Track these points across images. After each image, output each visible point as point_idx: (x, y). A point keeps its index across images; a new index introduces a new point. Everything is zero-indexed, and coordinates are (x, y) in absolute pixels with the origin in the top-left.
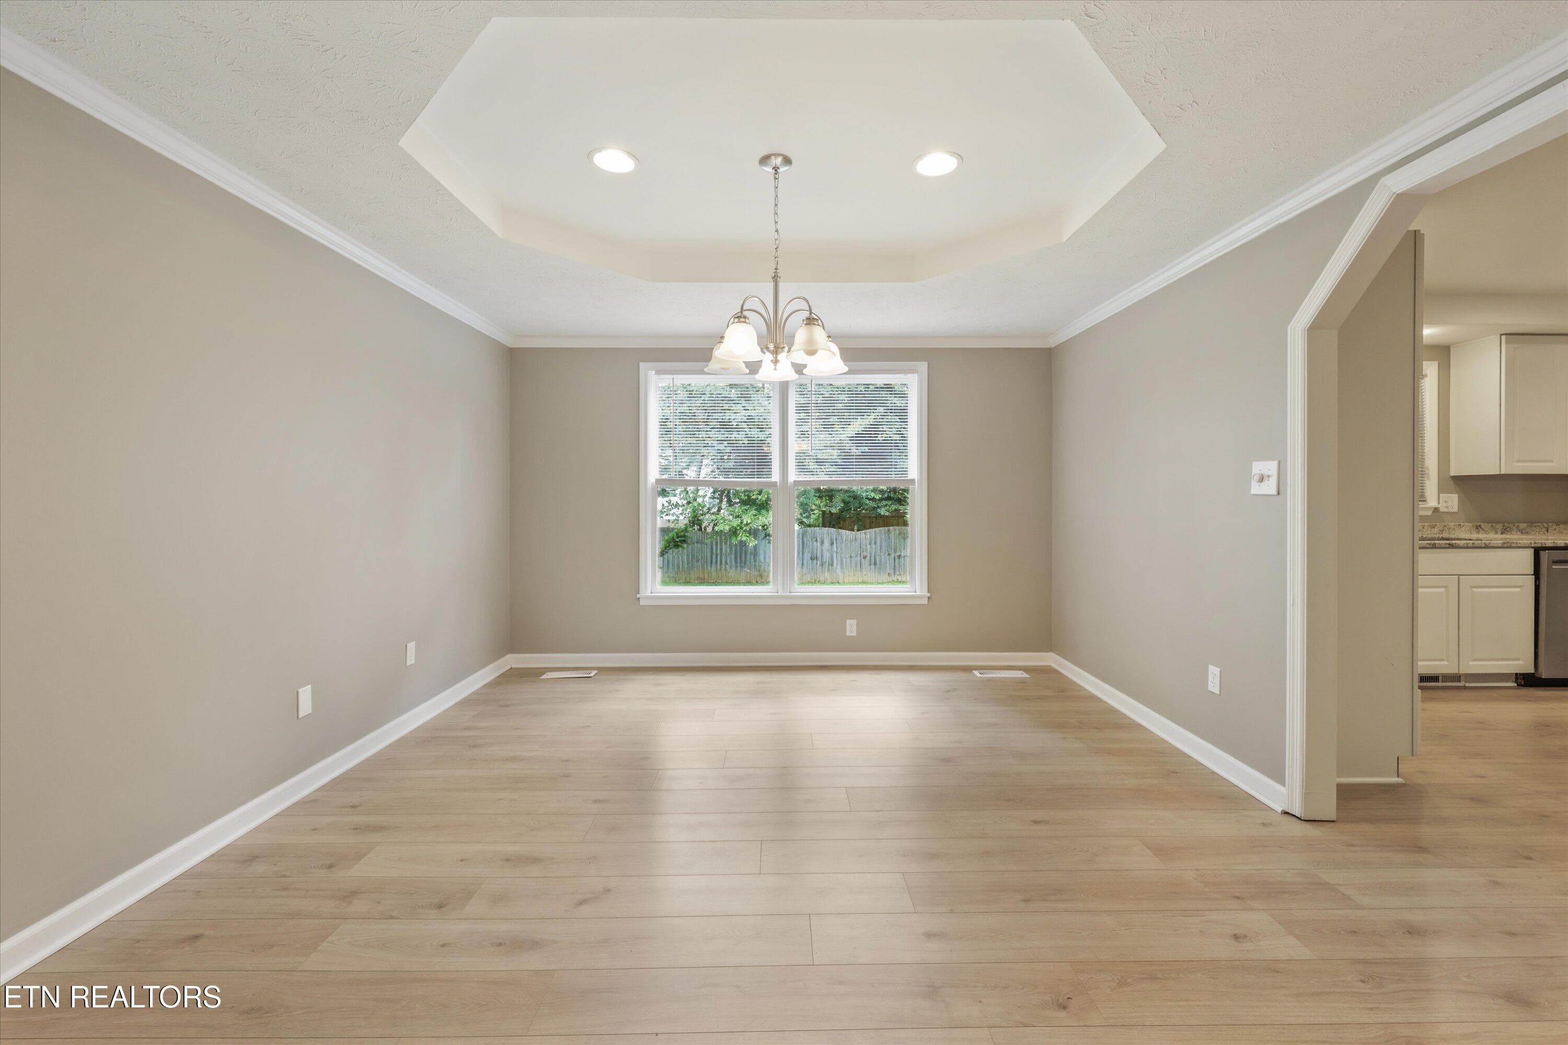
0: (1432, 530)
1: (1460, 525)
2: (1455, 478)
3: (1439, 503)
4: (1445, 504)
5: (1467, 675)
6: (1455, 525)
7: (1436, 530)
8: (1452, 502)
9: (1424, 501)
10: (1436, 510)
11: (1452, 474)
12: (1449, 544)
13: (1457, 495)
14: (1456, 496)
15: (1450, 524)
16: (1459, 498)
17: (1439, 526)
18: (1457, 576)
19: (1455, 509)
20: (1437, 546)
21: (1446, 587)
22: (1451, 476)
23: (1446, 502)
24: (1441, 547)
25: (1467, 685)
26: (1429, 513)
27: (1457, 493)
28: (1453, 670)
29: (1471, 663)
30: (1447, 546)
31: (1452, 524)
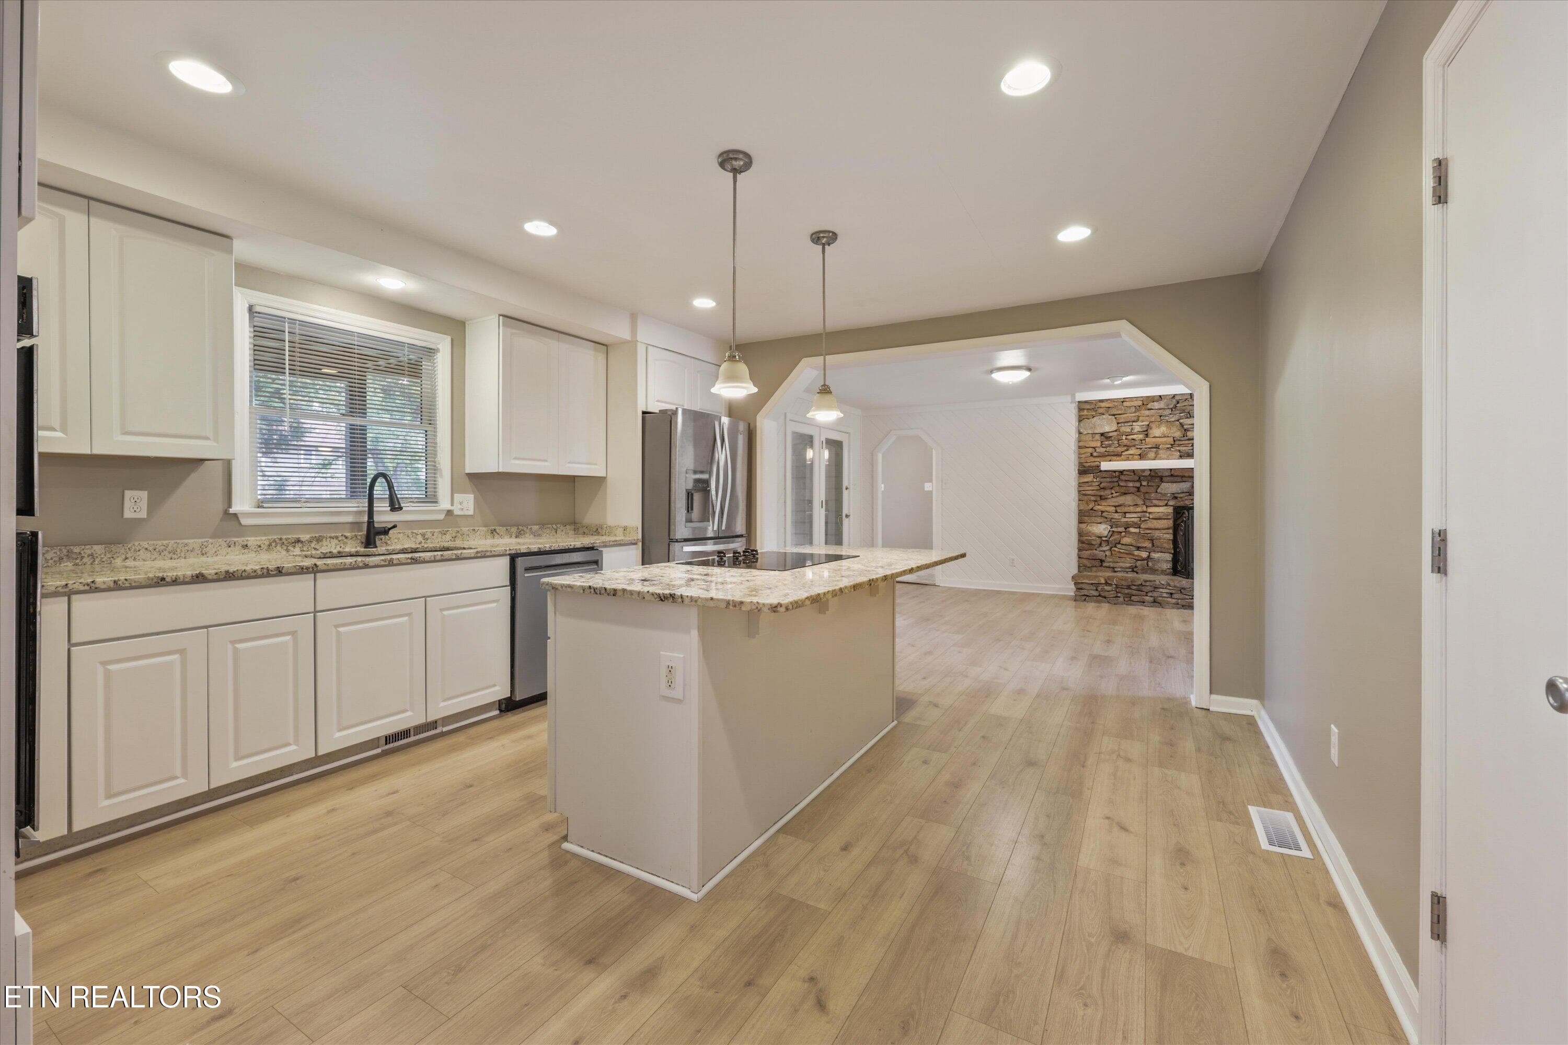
0: (444, 537)
1: (474, 530)
2: (472, 476)
3: (452, 505)
4: (459, 506)
5: (444, 719)
6: (469, 530)
7: (448, 537)
8: (466, 503)
9: (436, 502)
10: (449, 513)
11: (467, 471)
12: (412, 558)
13: (473, 495)
14: (471, 497)
15: (463, 529)
16: (475, 498)
17: (452, 531)
18: (424, 599)
19: (471, 512)
20: (395, 562)
21: (409, 615)
22: (466, 474)
23: (461, 503)
24: (401, 564)
25: (445, 729)
26: (441, 517)
27: (474, 493)
28: (421, 720)
29: (442, 704)
30: (409, 561)
31: (465, 529)
